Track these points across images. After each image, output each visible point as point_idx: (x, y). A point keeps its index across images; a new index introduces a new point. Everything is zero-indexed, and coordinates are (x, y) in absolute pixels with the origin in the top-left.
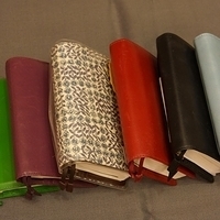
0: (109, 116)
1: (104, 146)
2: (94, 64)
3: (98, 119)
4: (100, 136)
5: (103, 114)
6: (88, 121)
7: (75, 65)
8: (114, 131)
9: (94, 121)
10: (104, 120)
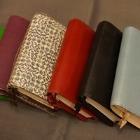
0: (51, 65)
1: (38, 82)
2: (54, 31)
3: (41, 64)
4: (37, 75)
5: (47, 63)
6: (33, 64)
7: (40, 29)
8: (50, 75)
9: (38, 65)
10: (45, 66)
